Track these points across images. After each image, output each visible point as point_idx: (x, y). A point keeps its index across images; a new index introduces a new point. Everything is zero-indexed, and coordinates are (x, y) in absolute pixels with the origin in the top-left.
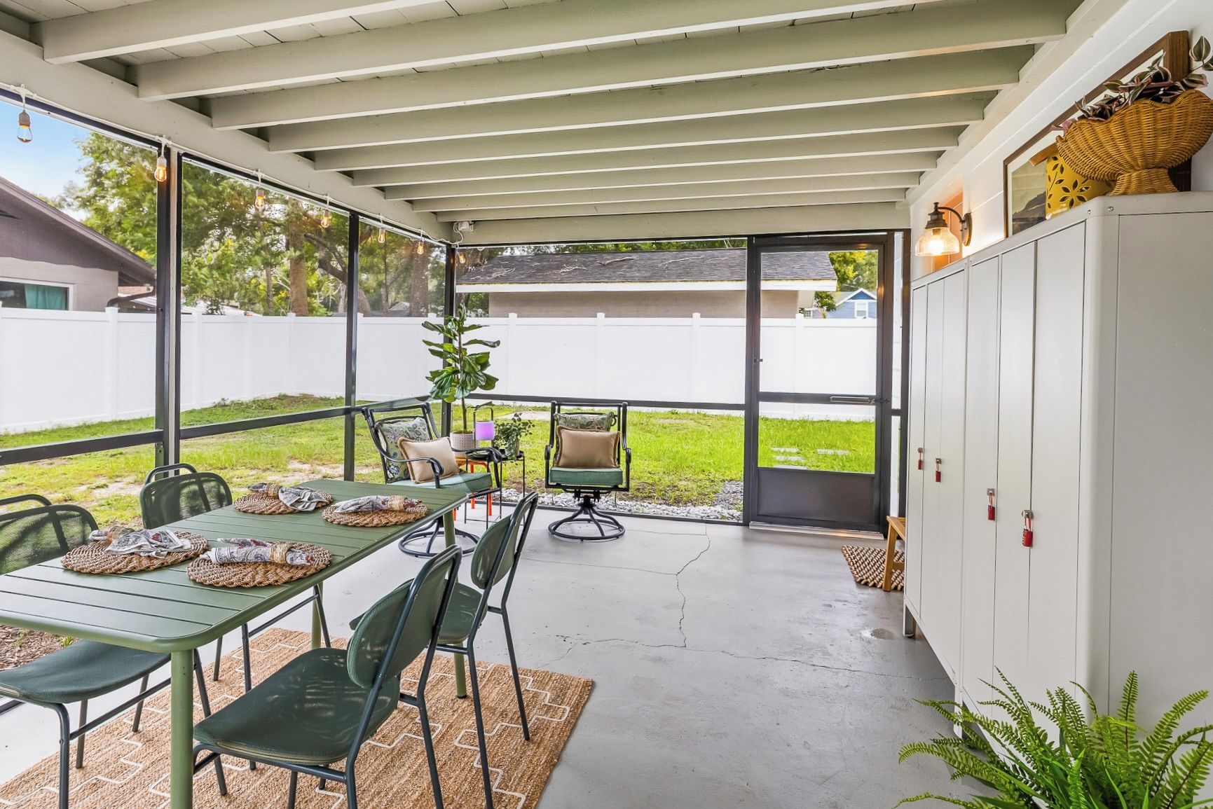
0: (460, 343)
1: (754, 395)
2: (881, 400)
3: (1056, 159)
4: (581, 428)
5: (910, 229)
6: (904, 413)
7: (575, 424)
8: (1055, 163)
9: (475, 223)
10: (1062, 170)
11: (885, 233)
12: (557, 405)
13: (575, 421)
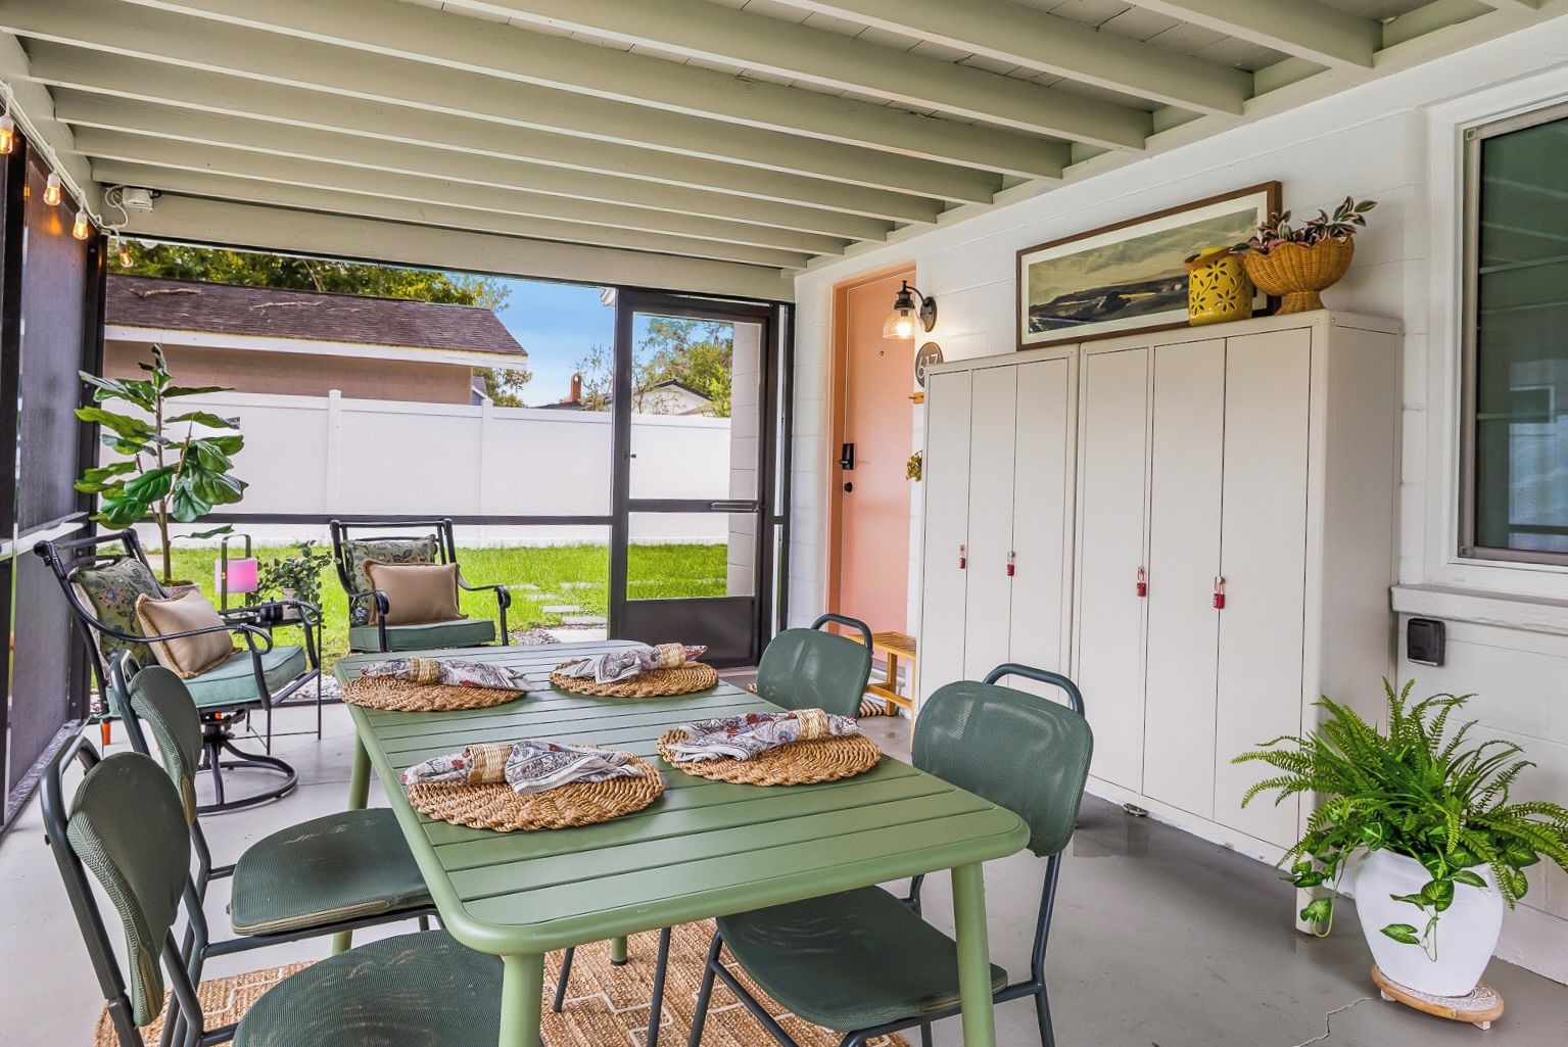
0: (159, 417)
1: (623, 504)
2: (764, 504)
3: (1210, 267)
4: (395, 561)
5: (794, 304)
6: (785, 520)
7: (384, 555)
8: (1210, 271)
9: (157, 194)
10: (1216, 278)
11: (768, 305)
12: (341, 526)
13: (383, 551)
